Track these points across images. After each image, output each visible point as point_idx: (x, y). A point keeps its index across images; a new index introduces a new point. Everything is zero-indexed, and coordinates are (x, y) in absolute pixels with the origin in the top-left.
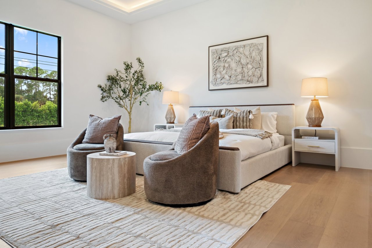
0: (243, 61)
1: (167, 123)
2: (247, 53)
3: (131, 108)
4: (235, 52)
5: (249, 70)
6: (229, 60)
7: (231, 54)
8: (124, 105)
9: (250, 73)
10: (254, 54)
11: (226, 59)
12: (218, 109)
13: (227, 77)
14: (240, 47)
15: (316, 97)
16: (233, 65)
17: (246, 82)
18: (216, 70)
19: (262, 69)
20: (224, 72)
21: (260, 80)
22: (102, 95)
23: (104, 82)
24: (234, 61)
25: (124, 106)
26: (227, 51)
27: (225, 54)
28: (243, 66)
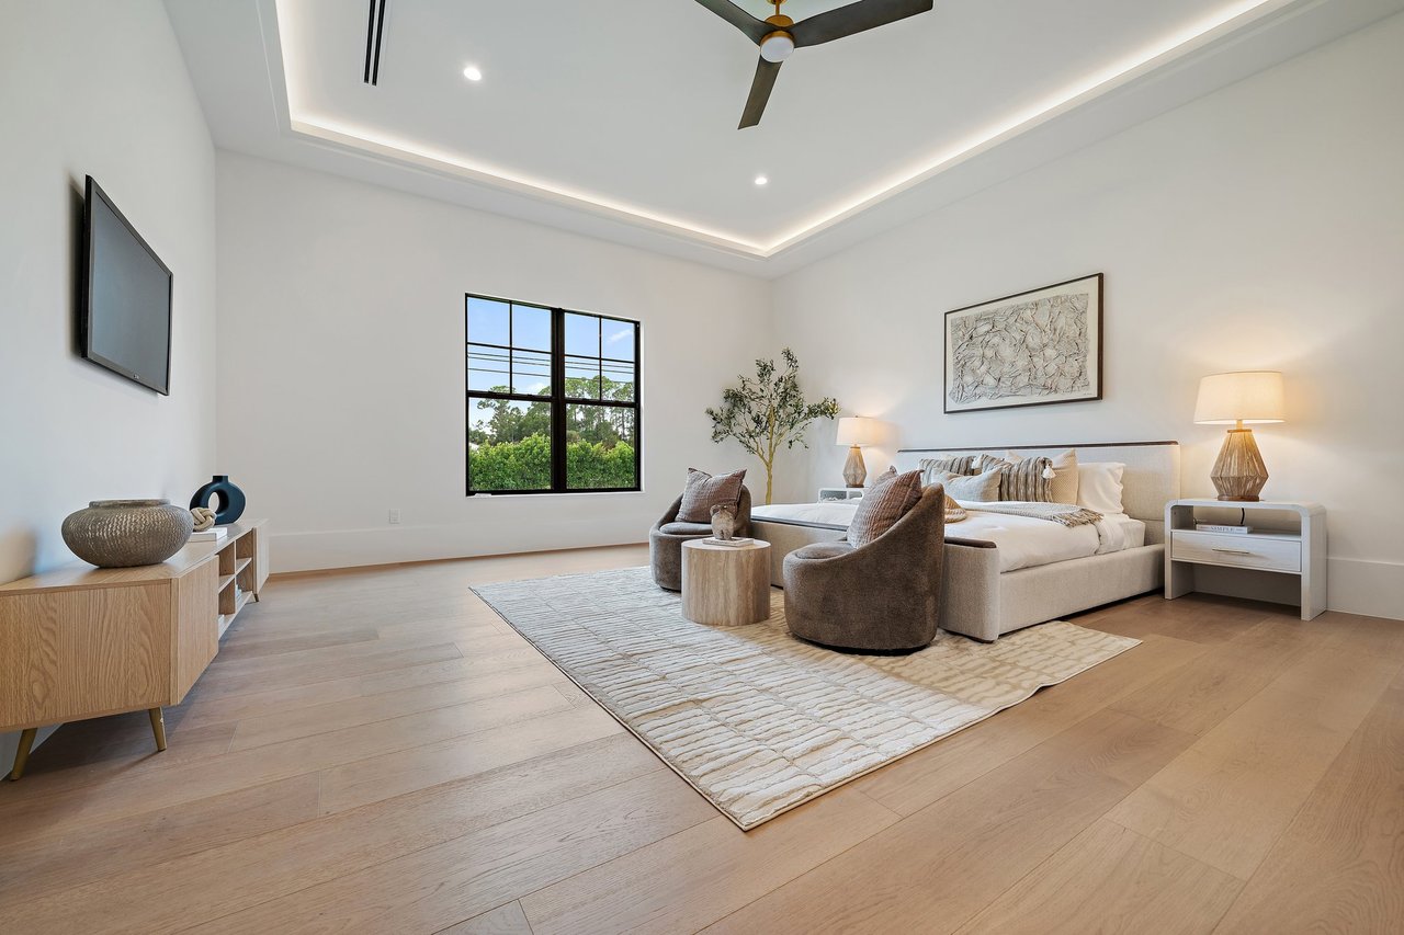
0: (1034, 341)
1: (848, 486)
2: (1043, 320)
3: (771, 455)
4: (1012, 320)
5: (1049, 361)
6: (996, 340)
7: (1000, 326)
8: (758, 448)
9: (1052, 369)
10: (1061, 322)
11: (987, 338)
12: (965, 454)
13: (990, 381)
14: (1026, 307)
15: (1244, 422)
16: (1007, 352)
17: (1039, 390)
18: (962, 367)
19: (1085, 356)
20: (984, 368)
21: (1079, 383)
22: (714, 430)
23: (719, 405)
24: (1007, 341)
25: (757, 451)
26: (991, 320)
27: (987, 327)
28: (1032, 353)
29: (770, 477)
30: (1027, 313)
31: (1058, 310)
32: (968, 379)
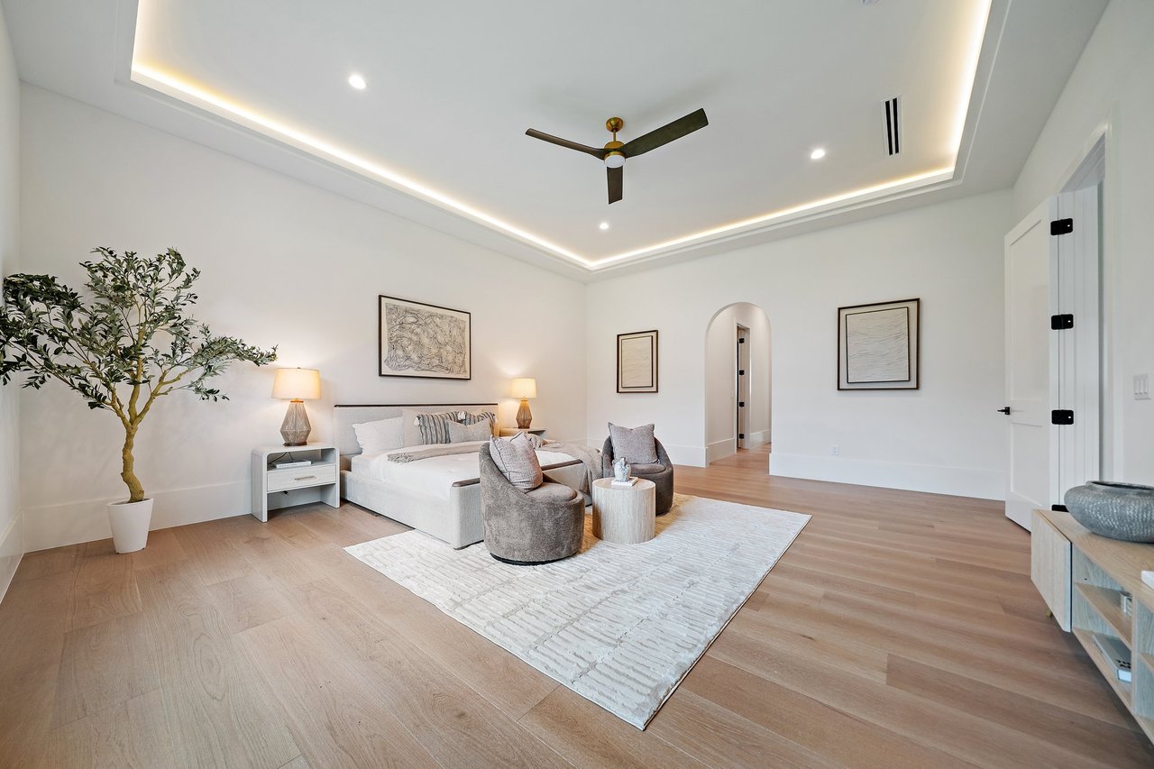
2: (446, 328)
4: (428, 321)
5: (448, 354)
6: (418, 330)
7: (421, 322)
9: (450, 358)
10: (455, 332)
11: (413, 326)
13: (415, 357)
14: (436, 315)
16: (425, 341)
18: (395, 342)
19: (464, 355)
20: (410, 347)
21: (462, 369)
24: (426, 333)
26: (415, 314)
27: (412, 320)
28: (440, 345)
29: (129, 443)
30: (438, 320)
31: (452, 325)
32: (400, 352)
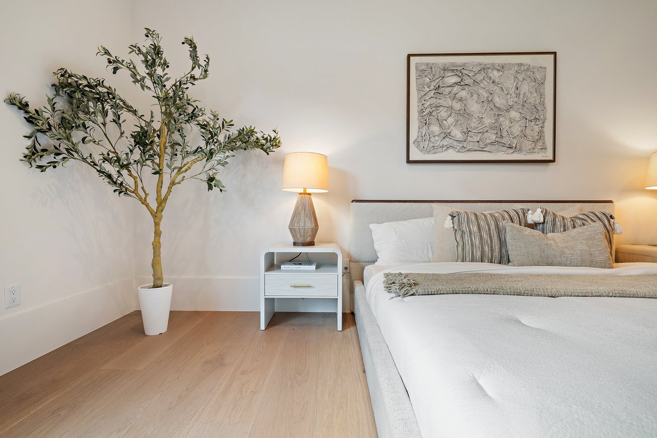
0: (500, 101)
1: (295, 244)
2: (510, 84)
3: (162, 202)
4: (479, 77)
5: (513, 123)
6: (463, 94)
7: (468, 81)
8: (136, 186)
9: (516, 130)
10: (525, 88)
11: (456, 89)
13: (457, 133)
14: (493, 67)
16: (474, 107)
17: (505, 149)
18: (428, 115)
19: (543, 123)
20: (451, 120)
21: (540, 144)
22: (29, 142)
24: (475, 96)
25: (135, 191)
26: (459, 71)
27: (455, 79)
28: (499, 112)
29: (158, 234)
30: (495, 74)
31: (521, 77)
32: (435, 129)
